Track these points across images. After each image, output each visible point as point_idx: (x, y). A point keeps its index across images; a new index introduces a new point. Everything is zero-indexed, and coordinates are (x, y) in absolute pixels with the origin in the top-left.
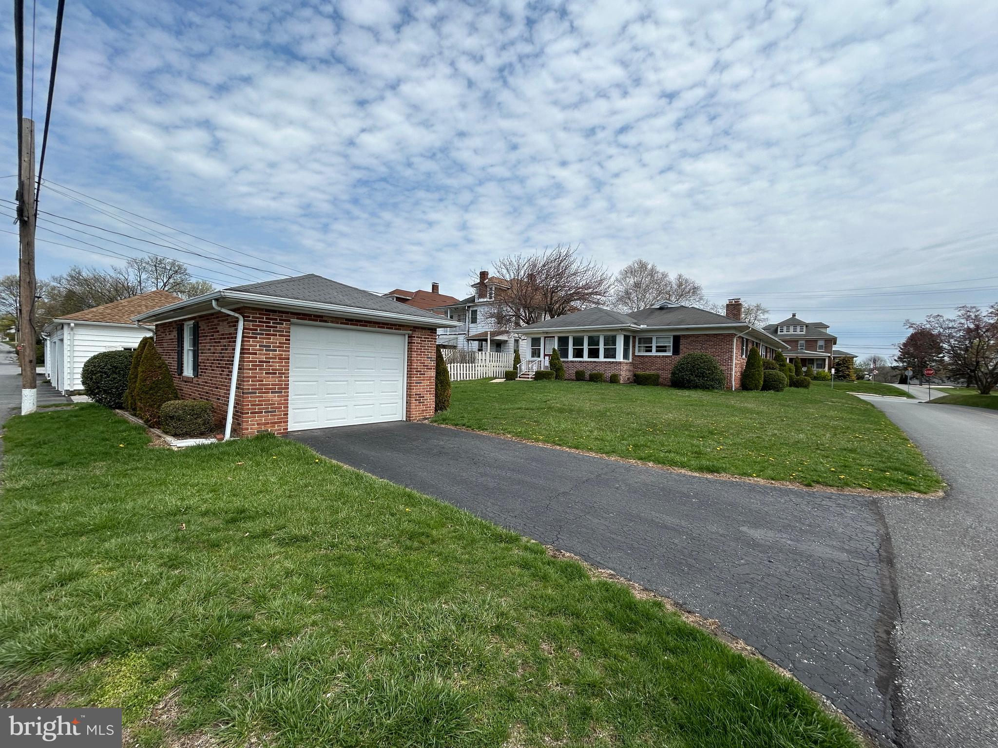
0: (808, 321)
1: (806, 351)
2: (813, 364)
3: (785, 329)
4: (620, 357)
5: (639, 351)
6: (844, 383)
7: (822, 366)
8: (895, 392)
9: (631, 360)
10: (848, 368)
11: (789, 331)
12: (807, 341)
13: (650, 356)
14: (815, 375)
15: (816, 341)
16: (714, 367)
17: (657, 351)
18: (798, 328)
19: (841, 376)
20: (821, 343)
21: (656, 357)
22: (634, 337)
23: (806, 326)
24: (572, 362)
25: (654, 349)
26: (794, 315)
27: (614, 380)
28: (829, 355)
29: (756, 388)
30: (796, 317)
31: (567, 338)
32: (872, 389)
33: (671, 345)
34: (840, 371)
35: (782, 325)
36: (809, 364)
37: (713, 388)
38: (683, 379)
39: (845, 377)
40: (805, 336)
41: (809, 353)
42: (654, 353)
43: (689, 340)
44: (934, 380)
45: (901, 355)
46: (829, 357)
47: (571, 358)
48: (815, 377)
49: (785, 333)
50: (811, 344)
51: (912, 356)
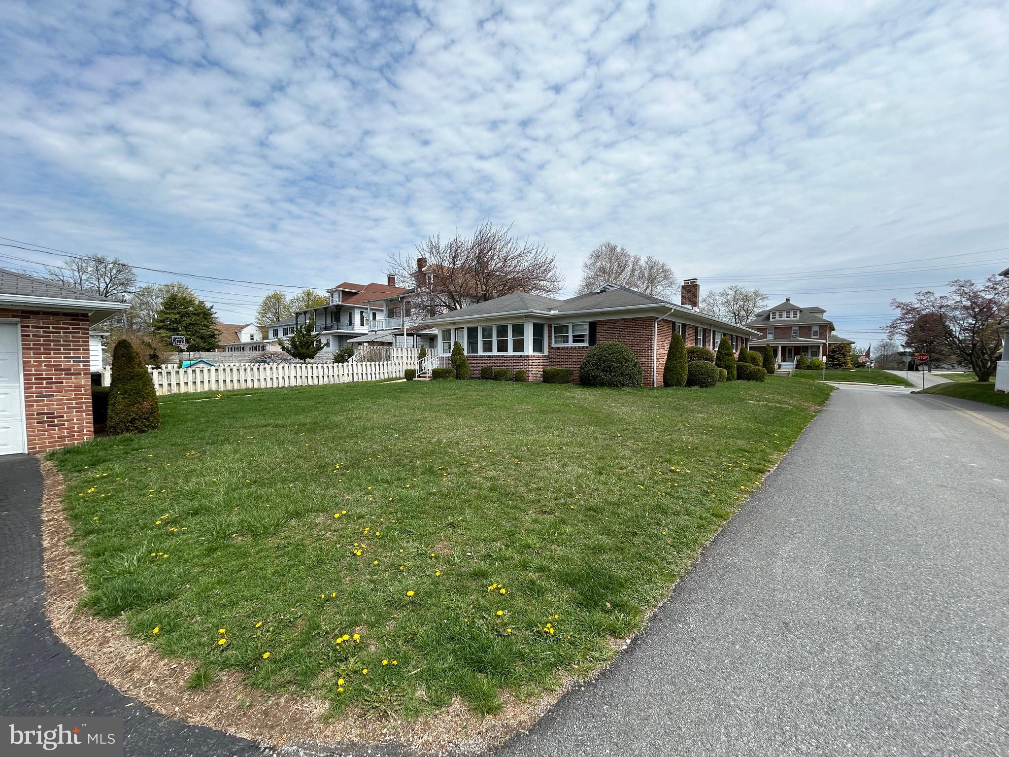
0: (801, 306)
1: (800, 339)
2: (807, 352)
3: (777, 315)
4: (529, 350)
5: (556, 342)
6: (839, 372)
7: (816, 354)
8: (893, 380)
9: (546, 353)
10: (844, 355)
11: (782, 317)
12: (801, 328)
13: (566, 348)
14: (809, 364)
15: (809, 327)
16: (625, 359)
17: (574, 341)
18: (792, 314)
19: (836, 364)
20: (815, 329)
21: (572, 348)
22: (550, 326)
23: (801, 311)
24: (481, 357)
25: (570, 339)
26: (788, 300)
27: (520, 378)
28: (824, 341)
29: (678, 384)
30: (791, 302)
31: (476, 328)
32: (868, 377)
33: (587, 333)
34: (836, 359)
35: (774, 311)
36: (802, 352)
37: (623, 385)
38: (589, 375)
39: (841, 366)
40: (798, 321)
41: (802, 341)
42: (570, 344)
43: (606, 327)
44: (944, 365)
45: (908, 340)
46: (824, 343)
47: (480, 353)
48: (808, 366)
49: (777, 319)
50: (805, 330)
51: (921, 341)
